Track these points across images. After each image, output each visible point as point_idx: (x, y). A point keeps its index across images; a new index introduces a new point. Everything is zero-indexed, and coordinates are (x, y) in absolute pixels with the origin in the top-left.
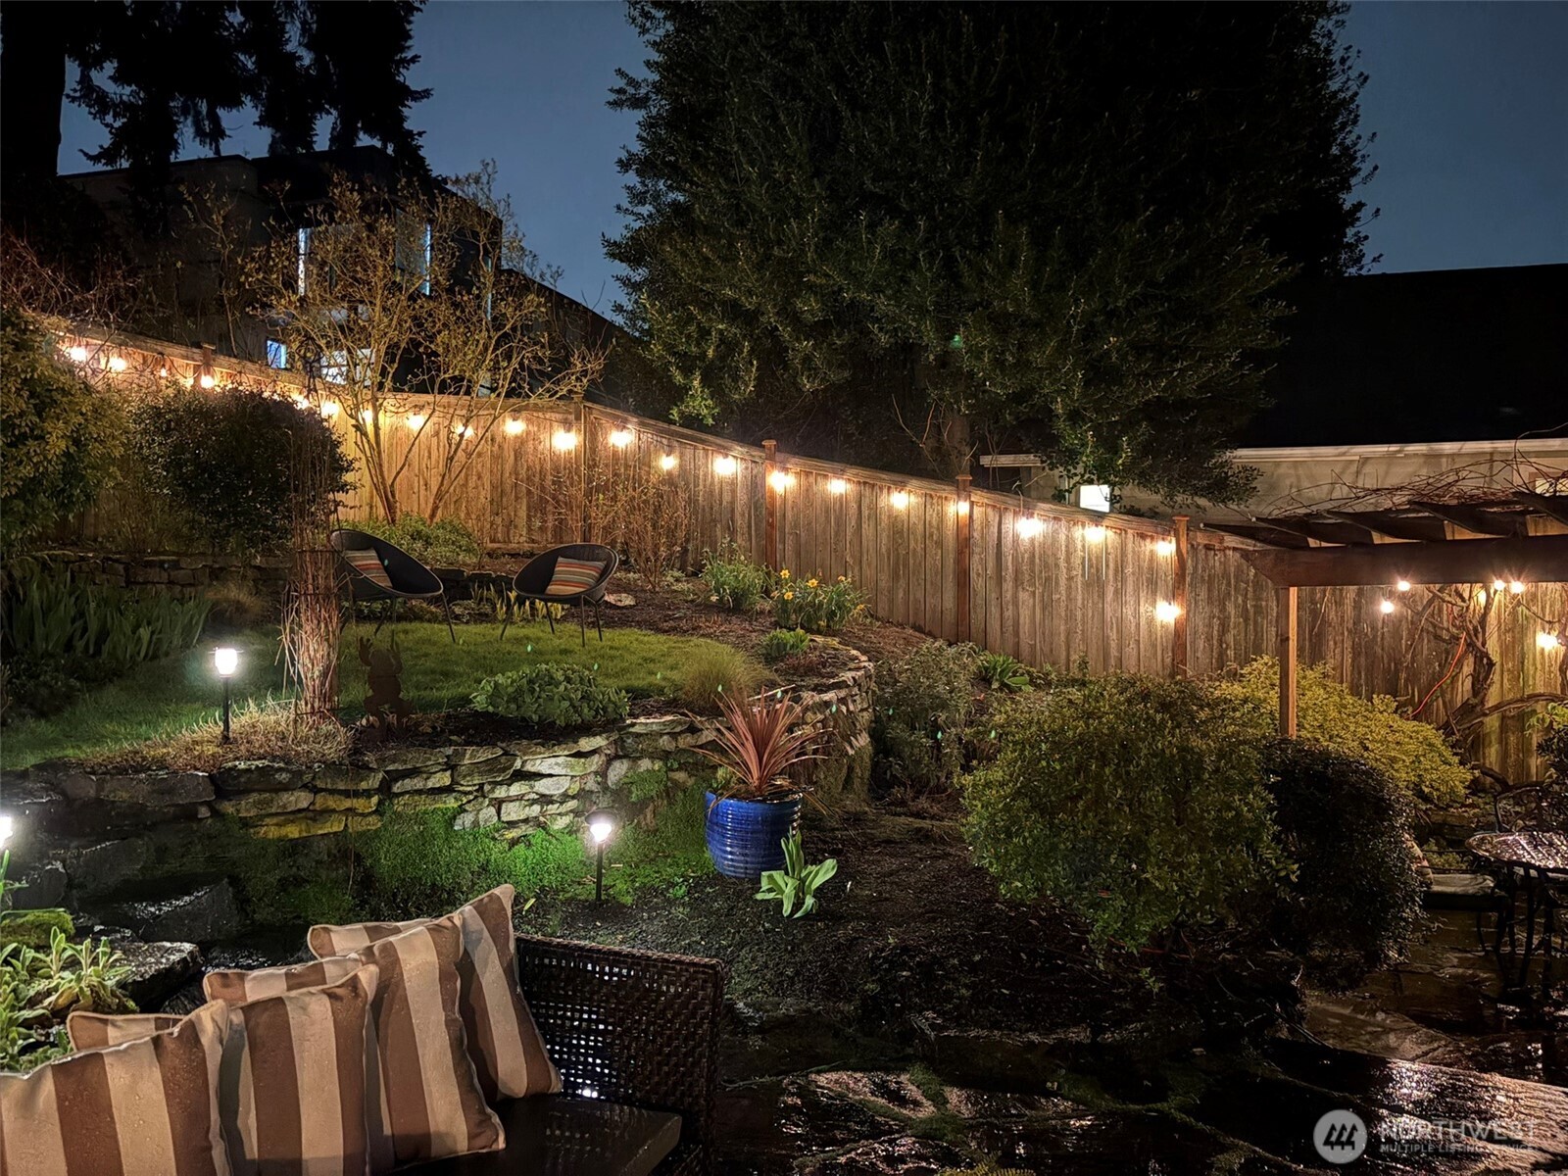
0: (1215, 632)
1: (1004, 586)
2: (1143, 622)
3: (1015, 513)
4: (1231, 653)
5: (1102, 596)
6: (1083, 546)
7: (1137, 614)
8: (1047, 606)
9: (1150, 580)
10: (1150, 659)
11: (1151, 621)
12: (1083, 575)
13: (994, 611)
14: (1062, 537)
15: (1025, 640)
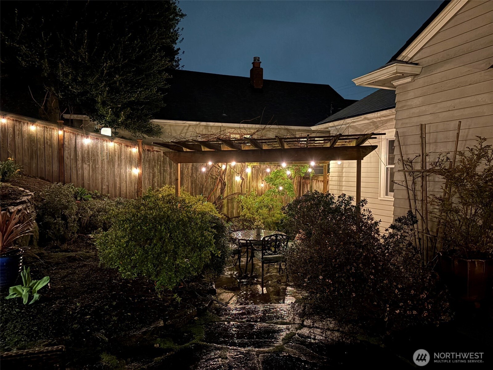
0: (151, 178)
1: (78, 163)
2: (128, 175)
3: (82, 136)
4: (156, 184)
5: (114, 166)
6: (107, 149)
7: (126, 172)
8: (94, 169)
9: (130, 161)
10: (130, 187)
11: (130, 174)
12: (107, 159)
13: (74, 171)
14: (99, 145)
15: (86, 182)
